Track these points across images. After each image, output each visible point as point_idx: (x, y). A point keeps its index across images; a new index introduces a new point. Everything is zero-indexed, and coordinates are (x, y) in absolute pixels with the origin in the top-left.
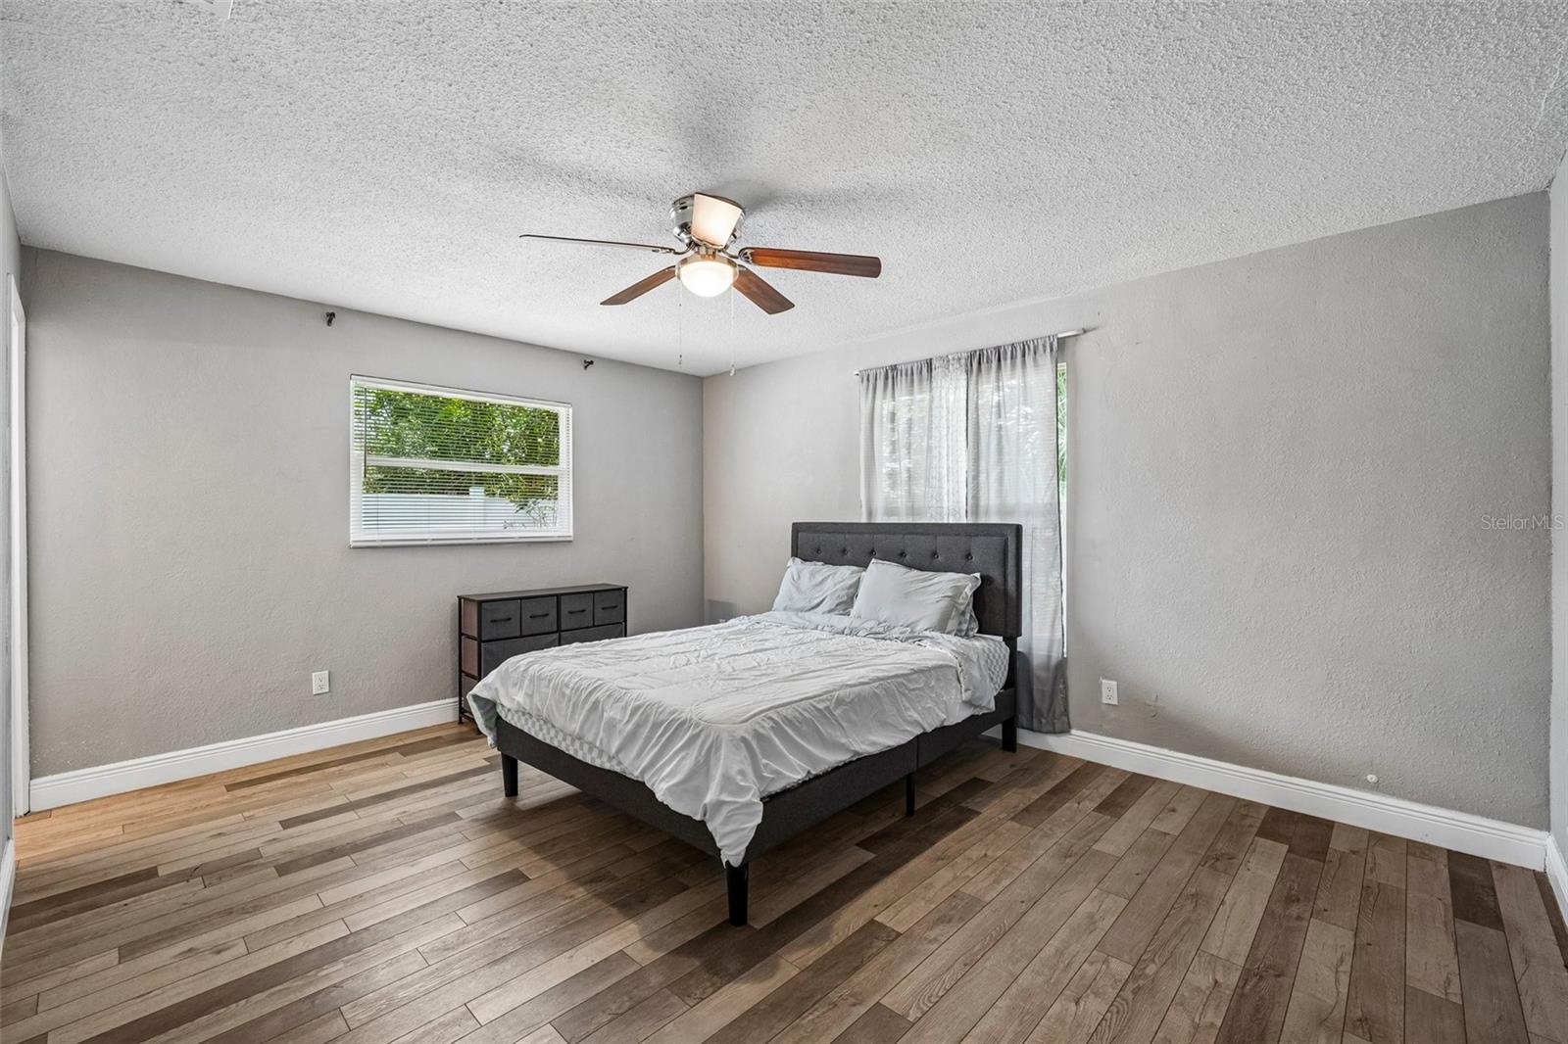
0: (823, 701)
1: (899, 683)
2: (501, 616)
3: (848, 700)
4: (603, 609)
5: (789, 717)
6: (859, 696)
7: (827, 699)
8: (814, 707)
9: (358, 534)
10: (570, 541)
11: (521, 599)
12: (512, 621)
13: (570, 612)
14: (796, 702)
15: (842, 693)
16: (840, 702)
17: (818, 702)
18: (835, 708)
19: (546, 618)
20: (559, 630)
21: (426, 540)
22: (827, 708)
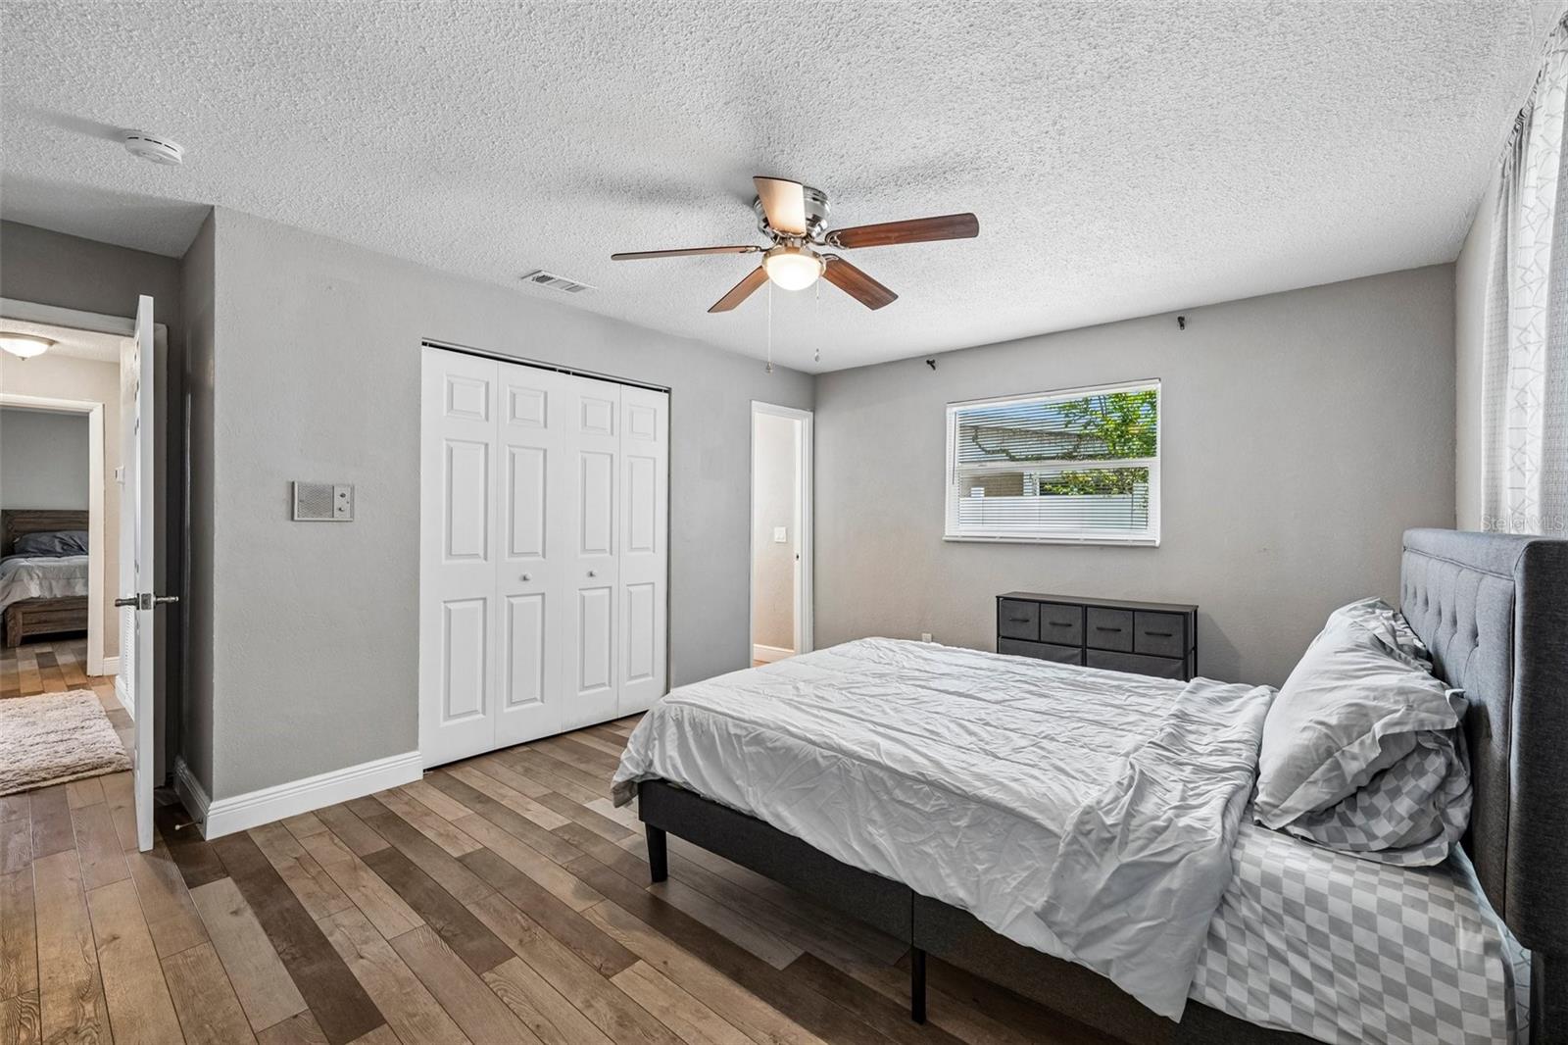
0: (741, 727)
1: (875, 777)
2: (1019, 616)
3: (770, 745)
4: (1147, 633)
5: (697, 720)
6: (788, 749)
7: (746, 728)
8: (727, 726)
9: (954, 529)
10: (1154, 547)
11: (1041, 602)
12: (1030, 623)
13: (1099, 629)
14: (717, 712)
15: (768, 733)
16: (758, 740)
17: (736, 726)
18: (749, 744)
19: (1068, 629)
20: (1084, 647)
21: (995, 537)
22: (738, 737)
